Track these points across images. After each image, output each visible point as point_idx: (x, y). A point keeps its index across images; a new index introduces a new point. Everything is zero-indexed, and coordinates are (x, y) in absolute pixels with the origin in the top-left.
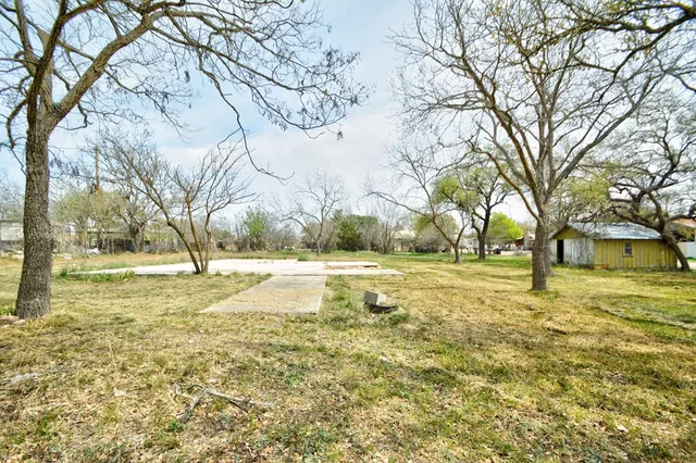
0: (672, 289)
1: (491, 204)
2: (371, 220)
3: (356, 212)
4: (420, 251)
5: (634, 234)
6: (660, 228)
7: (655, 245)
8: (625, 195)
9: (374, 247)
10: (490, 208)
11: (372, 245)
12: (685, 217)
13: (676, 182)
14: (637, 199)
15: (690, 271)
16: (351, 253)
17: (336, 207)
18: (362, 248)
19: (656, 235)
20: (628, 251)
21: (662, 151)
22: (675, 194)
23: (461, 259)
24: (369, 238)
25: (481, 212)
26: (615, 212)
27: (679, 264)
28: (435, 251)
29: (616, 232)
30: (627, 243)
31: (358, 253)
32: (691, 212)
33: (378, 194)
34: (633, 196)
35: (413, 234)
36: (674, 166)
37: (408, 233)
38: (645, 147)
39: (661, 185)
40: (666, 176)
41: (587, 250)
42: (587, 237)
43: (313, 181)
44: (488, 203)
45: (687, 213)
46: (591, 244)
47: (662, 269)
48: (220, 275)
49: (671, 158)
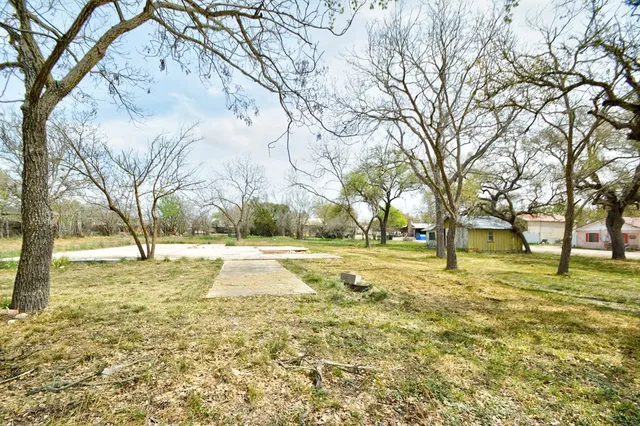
0: (529, 267)
1: (391, 198)
2: (285, 209)
3: (272, 200)
4: (328, 236)
5: (495, 225)
6: (511, 221)
7: (508, 233)
8: (486, 195)
9: (288, 233)
10: (389, 201)
11: (286, 231)
12: (526, 213)
13: (520, 187)
14: (495, 199)
15: (531, 253)
16: (268, 238)
17: (255, 194)
18: (277, 233)
19: (508, 225)
20: (491, 238)
21: (511, 163)
22: (519, 196)
23: (370, 243)
24: (284, 224)
25: (383, 204)
26: (482, 209)
27: (524, 248)
28: (340, 237)
29: (483, 223)
30: (490, 232)
31: (275, 238)
32: (530, 209)
33: (300, 185)
34: (492, 196)
35: (320, 221)
36: (520, 175)
37: (314, 220)
38: (501, 159)
39: (511, 188)
40: (514, 182)
41: (463, 236)
42: (463, 227)
43: (234, 169)
44: (388, 198)
45: (526, 210)
46: (466, 233)
47: (513, 252)
48: (168, 261)
49: (517, 170)
